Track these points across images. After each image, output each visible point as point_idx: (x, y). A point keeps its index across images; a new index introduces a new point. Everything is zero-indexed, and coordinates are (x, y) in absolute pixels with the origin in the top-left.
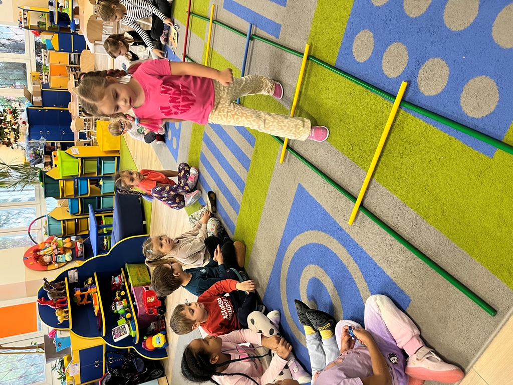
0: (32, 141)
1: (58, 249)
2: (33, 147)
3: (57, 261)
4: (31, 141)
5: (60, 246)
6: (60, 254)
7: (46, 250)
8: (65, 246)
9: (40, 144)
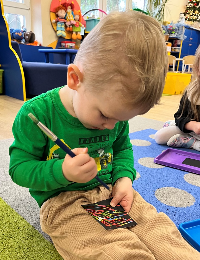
0: (184, 30)
1: (71, 26)
2: (179, 29)
3: (58, 23)
4: (184, 28)
5: (75, 28)
6: (66, 27)
7: (71, 14)
8: (74, 33)
9: (180, 34)
